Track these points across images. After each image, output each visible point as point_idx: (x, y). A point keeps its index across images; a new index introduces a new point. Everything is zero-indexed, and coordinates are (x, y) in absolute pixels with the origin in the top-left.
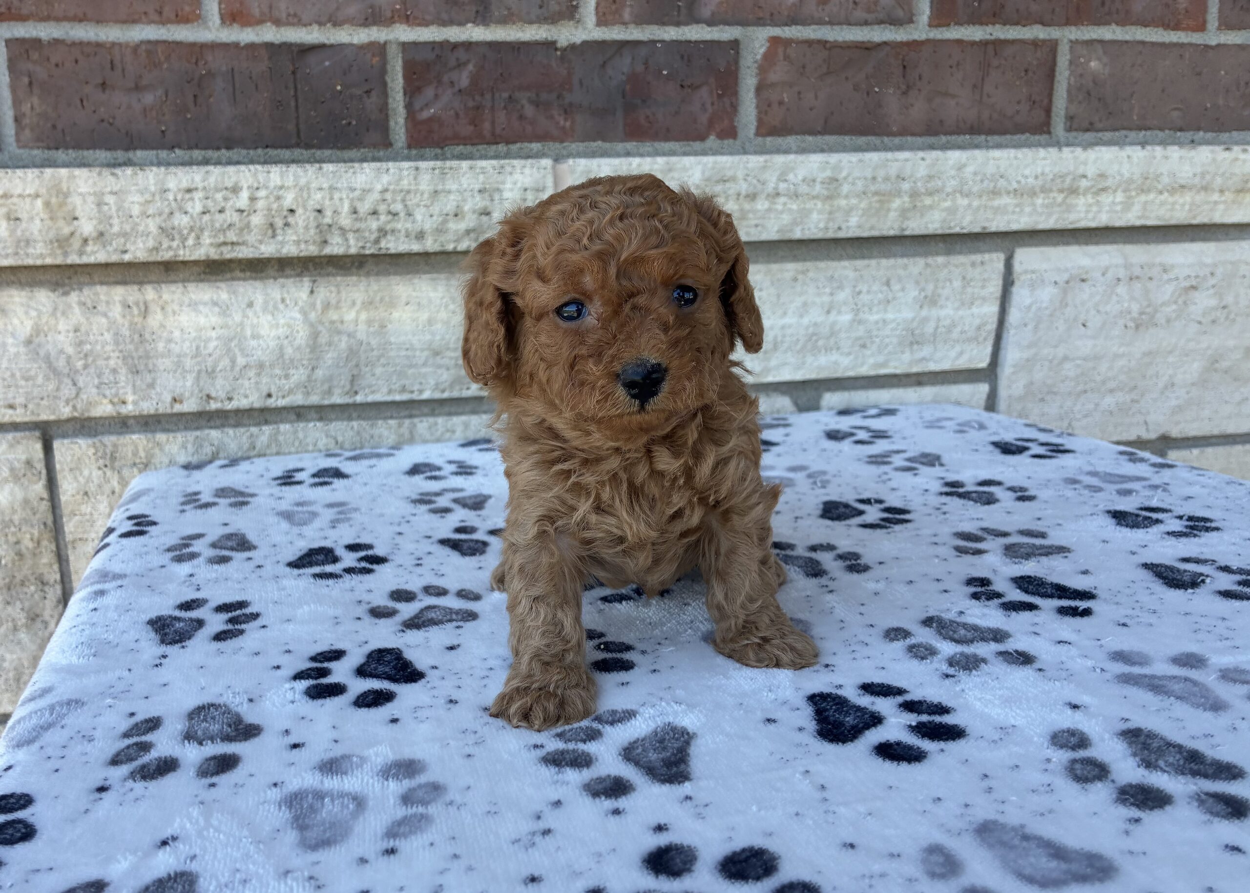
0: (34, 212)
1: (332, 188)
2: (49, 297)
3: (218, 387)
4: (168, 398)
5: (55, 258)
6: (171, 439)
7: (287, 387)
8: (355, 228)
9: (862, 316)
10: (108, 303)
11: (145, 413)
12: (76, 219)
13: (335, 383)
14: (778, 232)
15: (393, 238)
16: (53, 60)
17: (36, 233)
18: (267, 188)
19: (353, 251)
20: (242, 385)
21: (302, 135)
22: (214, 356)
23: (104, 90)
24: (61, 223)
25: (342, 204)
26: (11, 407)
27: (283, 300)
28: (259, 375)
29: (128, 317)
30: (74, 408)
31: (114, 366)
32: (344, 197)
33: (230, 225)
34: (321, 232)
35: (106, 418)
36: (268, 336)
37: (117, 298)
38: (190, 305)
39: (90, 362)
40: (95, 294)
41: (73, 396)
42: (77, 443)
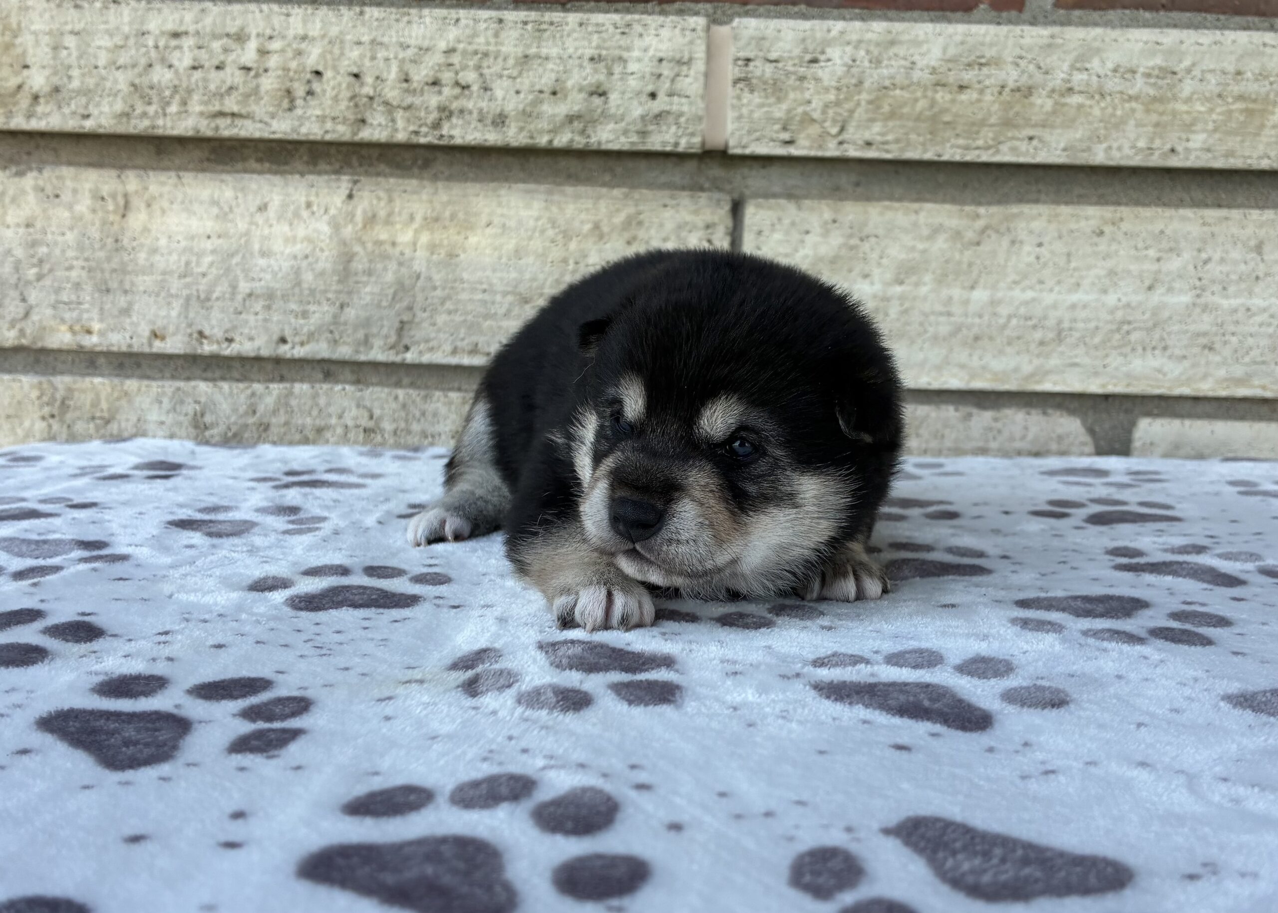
1: (373, 42)
3: (214, 322)
4: (145, 331)
6: (143, 389)
7: (305, 330)
8: (405, 104)
9: (1208, 298)
10: (75, 191)
11: (115, 348)
12: (27, 66)
13: (374, 330)
14: (1065, 150)
15: (460, 122)
18: (284, 37)
19: (401, 137)
20: (246, 322)
22: (210, 277)
24: (6, 71)
25: (389, 66)
27: (309, 205)
28: (268, 308)
29: (100, 214)
30: (22, 332)
31: (77, 280)
32: (392, 56)
33: (231, 88)
34: (356, 106)
35: (68, 352)
36: (282, 253)
37: (88, 186)
38: (183, 202)
39: (45, 271)
40: (58, 178)
41: (21, 315)
42: (20, 381)
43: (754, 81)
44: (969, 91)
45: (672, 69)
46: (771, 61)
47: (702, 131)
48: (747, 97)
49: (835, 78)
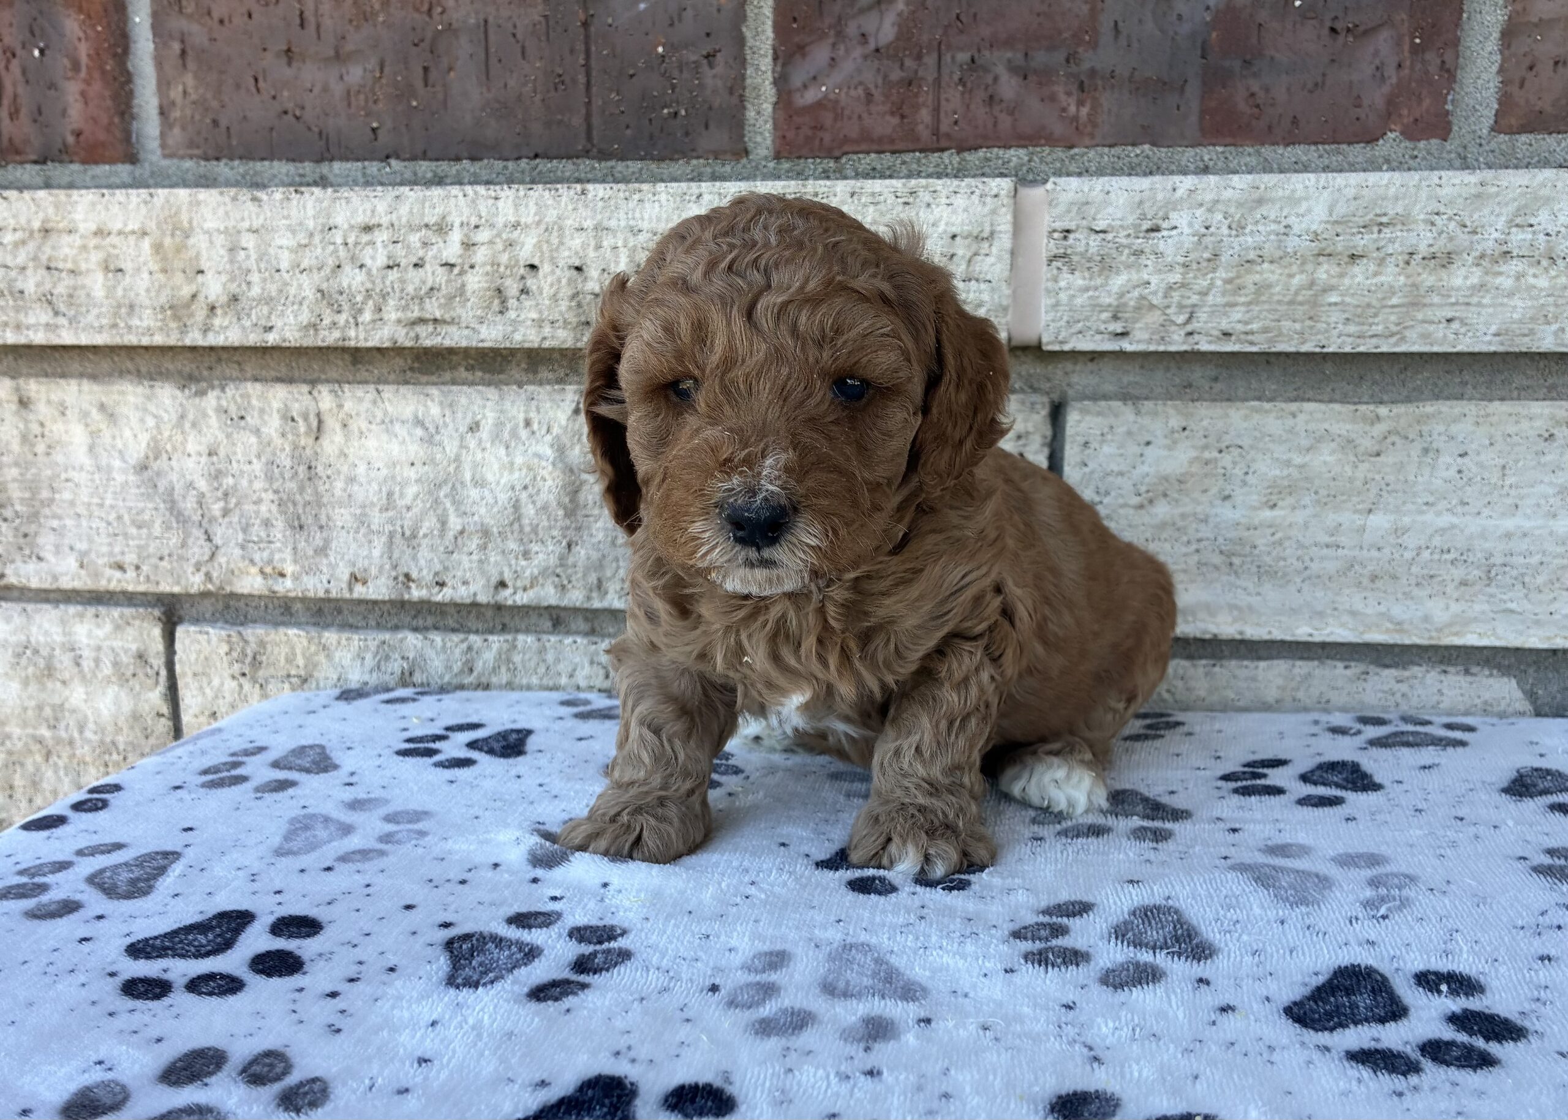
0: (141, 259)
1: (596, 228)
2: (174, 398)
3: (422, 563)
4: (344, 573)
5: (168, 336)
6: (344, 642)
7: (527, 573)
10: (262, 411)
11: (311, 594)
12: (201, 272)
13: (609, 573)
14: (1500, 334)
16: (216, 15)
17: (143, 293)
18: (492, 226)
20: (460, 563)
21: (595, 133)
22: (415, 511)
23: (289, 64)
24: (179, 278)
25: (617, 256)
26: (120, 567)
27: (528, 423)
28: (483, 548)
29: (290, 437)
30: (208, 577)
31: (268, 515)
32: (620, 244)
33: (432, 289)
34: (579, 305)
35: (260, 597)
36: (498, 483)
37: (276, 405)
38: (383, 422)
39: (232, 505)
40: (242, 396)
41: (206, 558)
42: (207, 633)
43: (1075, 258)
44: (1365, 261)
45: (969, 246)
46: (1097, 232)
47: (1007, 324)
48: (1065, 279)
49: (1182, 252)
